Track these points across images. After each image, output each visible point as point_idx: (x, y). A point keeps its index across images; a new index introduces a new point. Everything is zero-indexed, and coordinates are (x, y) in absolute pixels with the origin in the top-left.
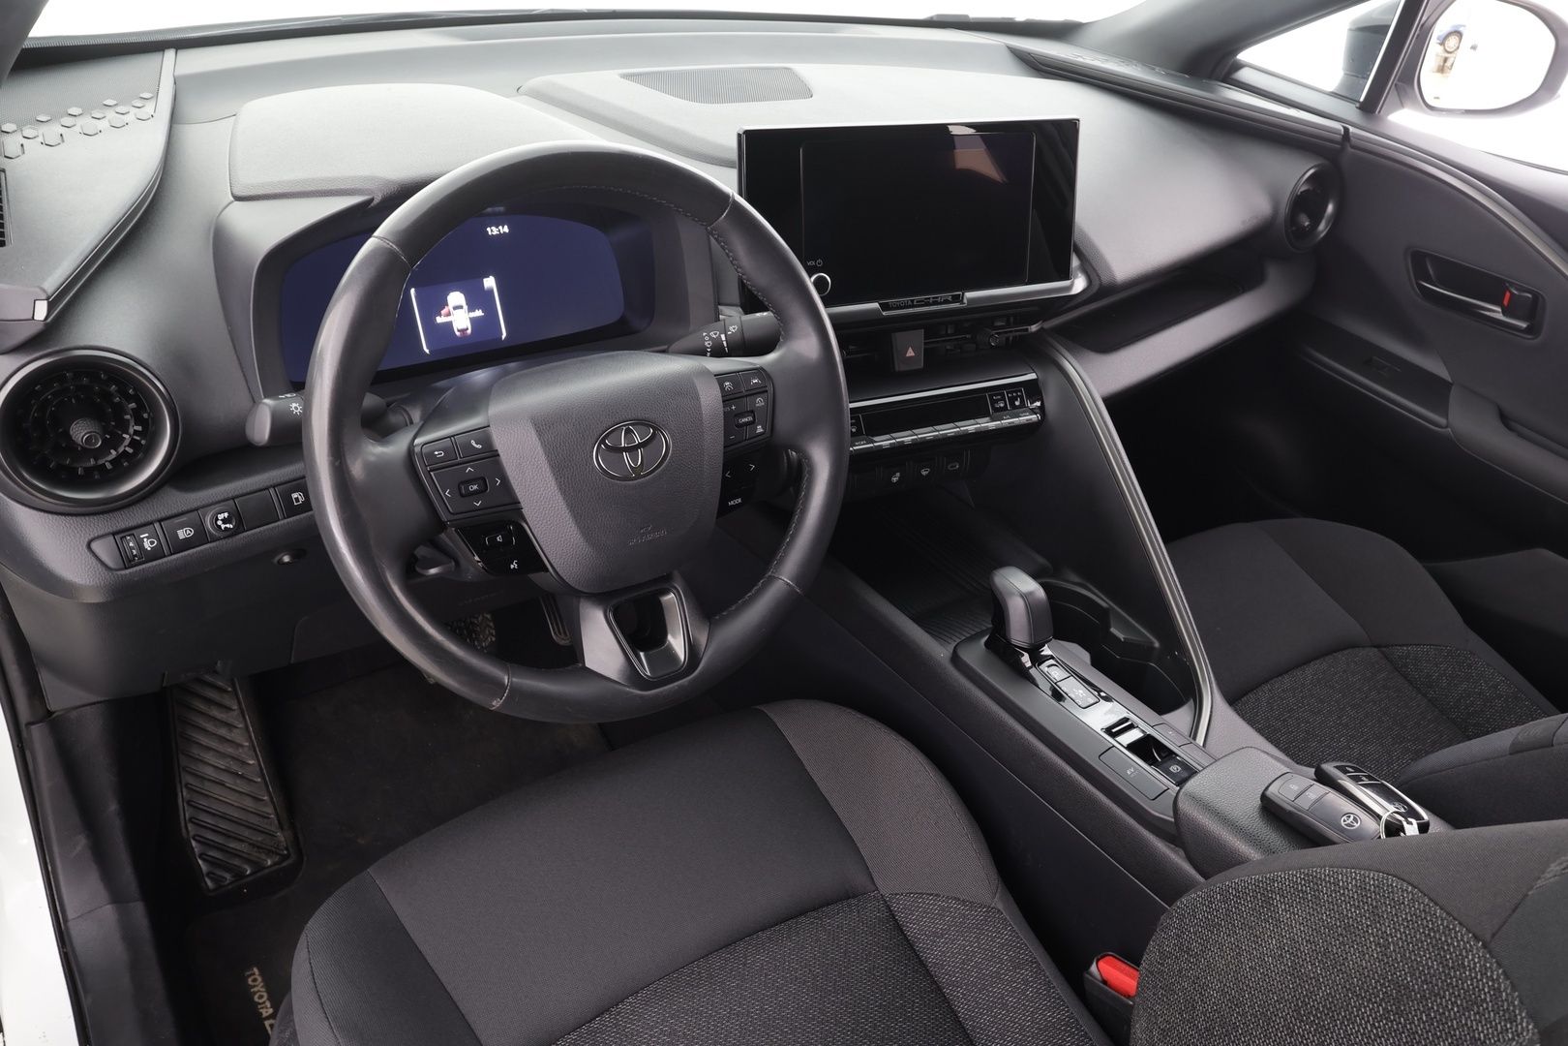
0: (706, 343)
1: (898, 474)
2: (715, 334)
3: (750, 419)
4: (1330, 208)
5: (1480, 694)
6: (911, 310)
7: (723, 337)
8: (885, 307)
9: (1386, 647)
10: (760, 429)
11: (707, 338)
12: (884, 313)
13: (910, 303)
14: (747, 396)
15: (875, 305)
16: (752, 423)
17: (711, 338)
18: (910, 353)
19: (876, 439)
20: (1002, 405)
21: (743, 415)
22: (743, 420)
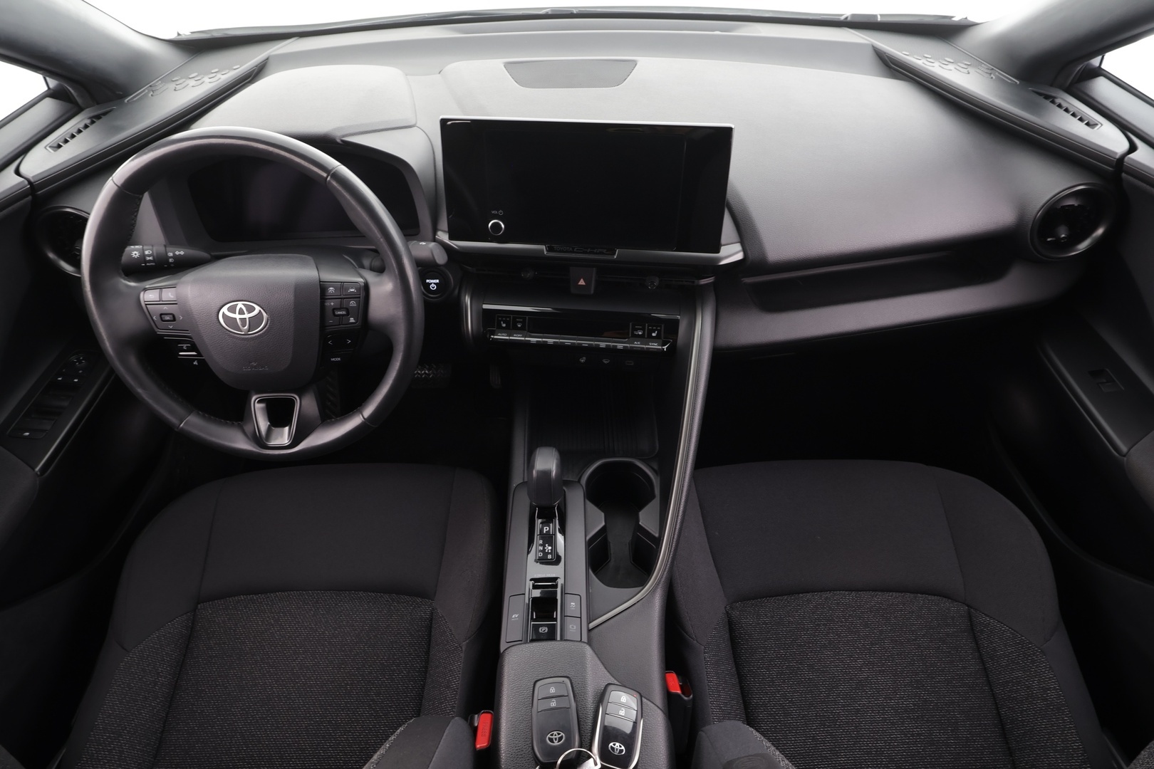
1: (584, 358)
3: (344, 313)
4: (1100, 231)
5: (1028, 688)
6: (570, 255)
8: (550, 249)
9: (976, 610)
10: (352, 320)
12: (549, 253)
13: (571, 249)
14: (344, 298)
15: (541, 247)
16: (347, 315)
18: (582, 282)
20: (640, 333)
21: (340, 309)
22: (339, 313)
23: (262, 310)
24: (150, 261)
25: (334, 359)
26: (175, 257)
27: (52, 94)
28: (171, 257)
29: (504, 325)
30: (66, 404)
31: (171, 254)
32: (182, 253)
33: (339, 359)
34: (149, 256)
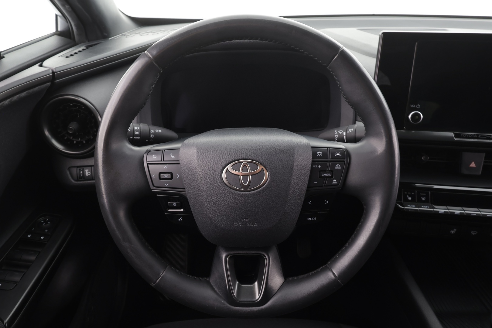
0: (335, 136)
1: (455, 230)
2: (341, 132)
3: (329, 175)
6: (476, 140)
7: (344, 134)
8: (457, 136)
10: (335, 182)
11: (336, 133)
12: (456, 139)
13: (476, 136)
14: (330, 162)
15: (451, 134)
16: (331, 177)
17: (338, 134)
18: (473, 165)
19: (436, 207)
21: (325, 172)
22: (325, 175)
23: (264, 169)
24: (137, 135)
25: (310, 219)
26: (155, 134)
27: (59, 34)
28: (152, 134)
29: (410, 199)
30: (33, 258)
31: (152, 131)
32: (160, 131)
33: (315, 219)
34: (137, 131)
